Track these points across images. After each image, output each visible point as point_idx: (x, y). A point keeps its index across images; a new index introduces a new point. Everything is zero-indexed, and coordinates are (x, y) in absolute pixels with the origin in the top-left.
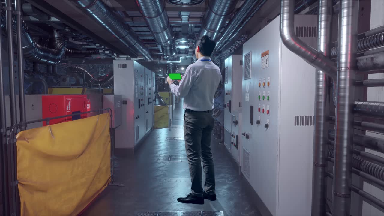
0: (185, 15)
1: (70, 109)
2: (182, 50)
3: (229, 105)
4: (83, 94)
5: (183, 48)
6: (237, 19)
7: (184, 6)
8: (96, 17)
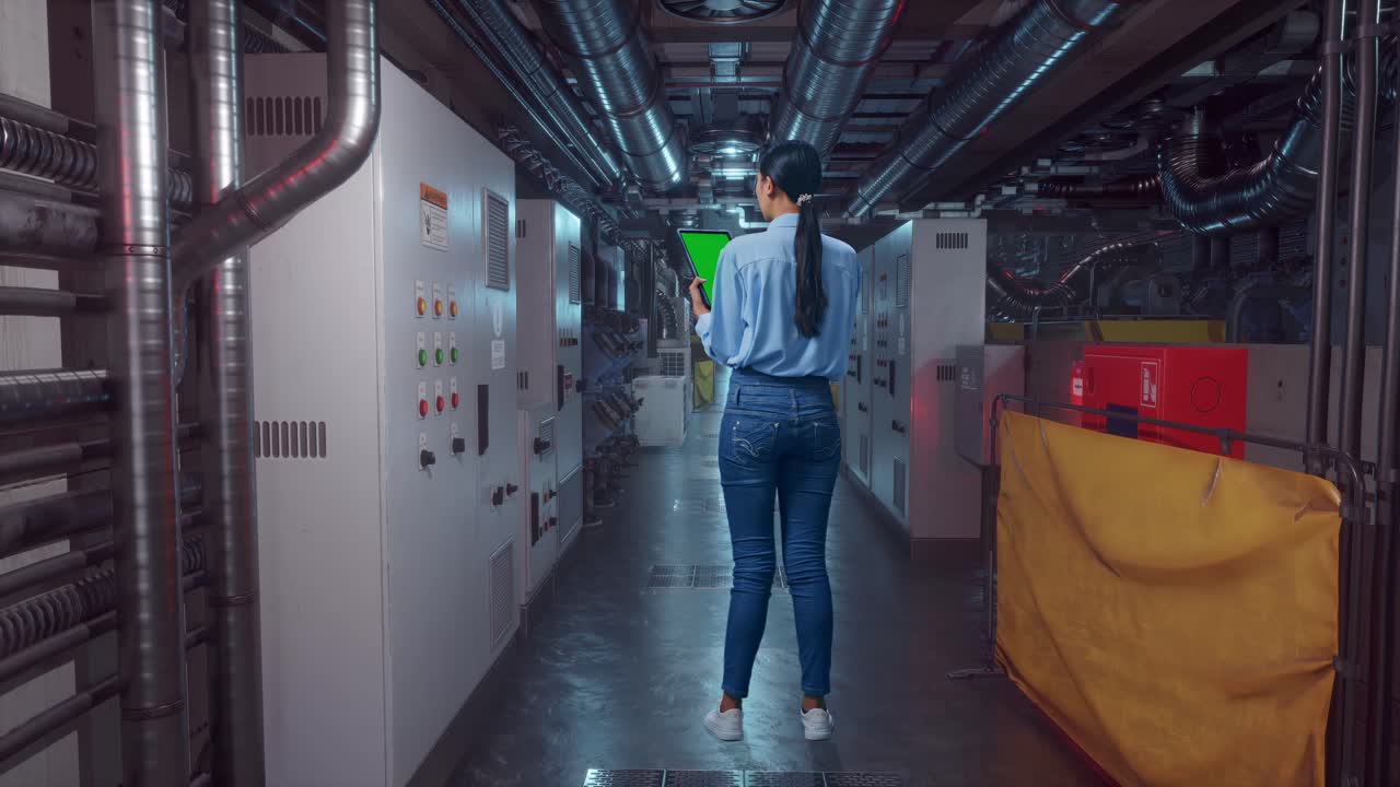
0: (727, 55)
1: (1154, 398)
2: (734, 183)
3: (565, 382)
4: (1098, 344)
5: (734, 174)
6: (538, 69)
7: (729, 22)
8: (1050, 62)
